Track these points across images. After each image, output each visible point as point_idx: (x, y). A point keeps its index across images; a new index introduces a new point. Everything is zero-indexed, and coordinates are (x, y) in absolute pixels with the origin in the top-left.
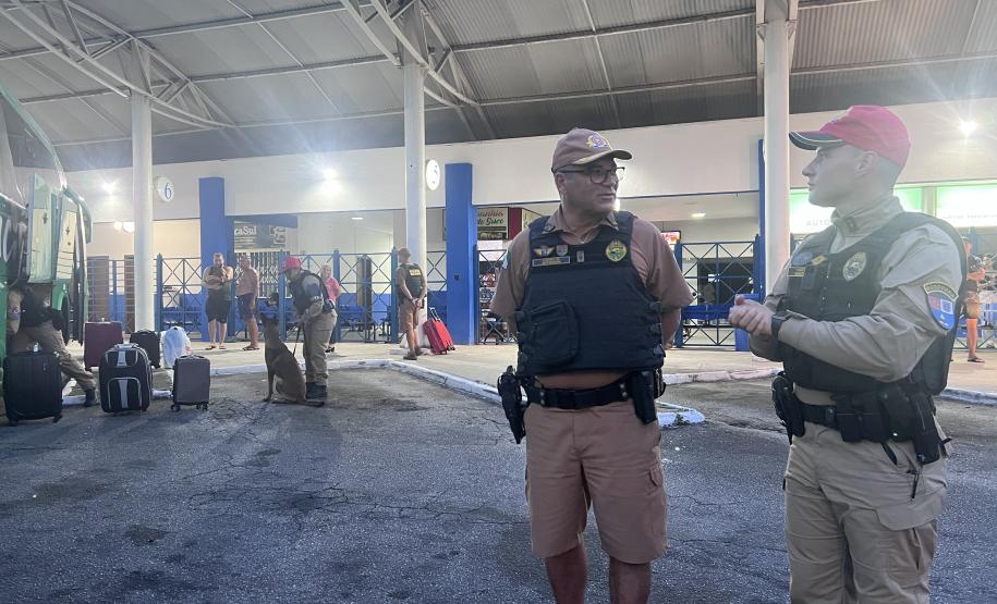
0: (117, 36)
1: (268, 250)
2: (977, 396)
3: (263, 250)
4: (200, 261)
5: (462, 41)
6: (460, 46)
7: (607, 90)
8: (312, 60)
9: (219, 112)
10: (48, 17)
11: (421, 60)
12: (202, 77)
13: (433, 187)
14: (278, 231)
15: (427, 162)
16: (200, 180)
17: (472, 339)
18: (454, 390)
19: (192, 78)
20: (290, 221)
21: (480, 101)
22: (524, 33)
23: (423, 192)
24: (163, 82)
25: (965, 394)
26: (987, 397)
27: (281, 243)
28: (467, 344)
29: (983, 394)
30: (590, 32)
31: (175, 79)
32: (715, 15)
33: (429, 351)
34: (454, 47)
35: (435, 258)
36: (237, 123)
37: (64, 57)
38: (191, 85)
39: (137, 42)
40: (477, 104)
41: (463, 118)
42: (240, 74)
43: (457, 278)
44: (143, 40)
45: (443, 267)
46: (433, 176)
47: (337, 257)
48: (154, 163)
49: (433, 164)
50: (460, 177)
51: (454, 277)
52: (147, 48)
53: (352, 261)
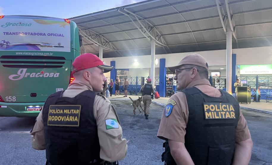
0: (97, 35)
1: (123, 75)
2: (258, 110)
3: (122, 75)
4: (110, 78)
5: (164, 34)
6: (163, 35)
7: (196, 43)
8: (134, 38)
9: (115, 48)
10: (86, 33)
11: (155, 39)
12: (112, 41)
13: (157, 64)
14: (125, 71)
15: (155, 59)
16: (111, 62)
17: (164, 96)
18: (157, 105)
19: (110, 41)
20: (128, 70)
21: (168, 45)
22: (177, 32)
23: (154, 65)
24: (105, 42)
25: (257, 110)
26: (260, 111)
27: (126, 74)
28: (163, 97)
29: (259, 110)
30: (191, 32)
31: (107, 42)
32: (218, 28)
33: (155, 98)
34: (162, 35)
35: (157, 78)
36: (118, 50)
37: (89, 40)
38: (110, 43)
39: (101, 36)
40: (167, 46)
41: (164, 49)
42: (119, 41)
43: (161, 83)
44: (102, 35)
45: (159, 80)
46: (157, 62)
47: (137, 78)
48: (103, 58)
49: (157, 59)
50: (163, 62)
51: (161, 82)
52: (102, 37)
53: (140, 78)
